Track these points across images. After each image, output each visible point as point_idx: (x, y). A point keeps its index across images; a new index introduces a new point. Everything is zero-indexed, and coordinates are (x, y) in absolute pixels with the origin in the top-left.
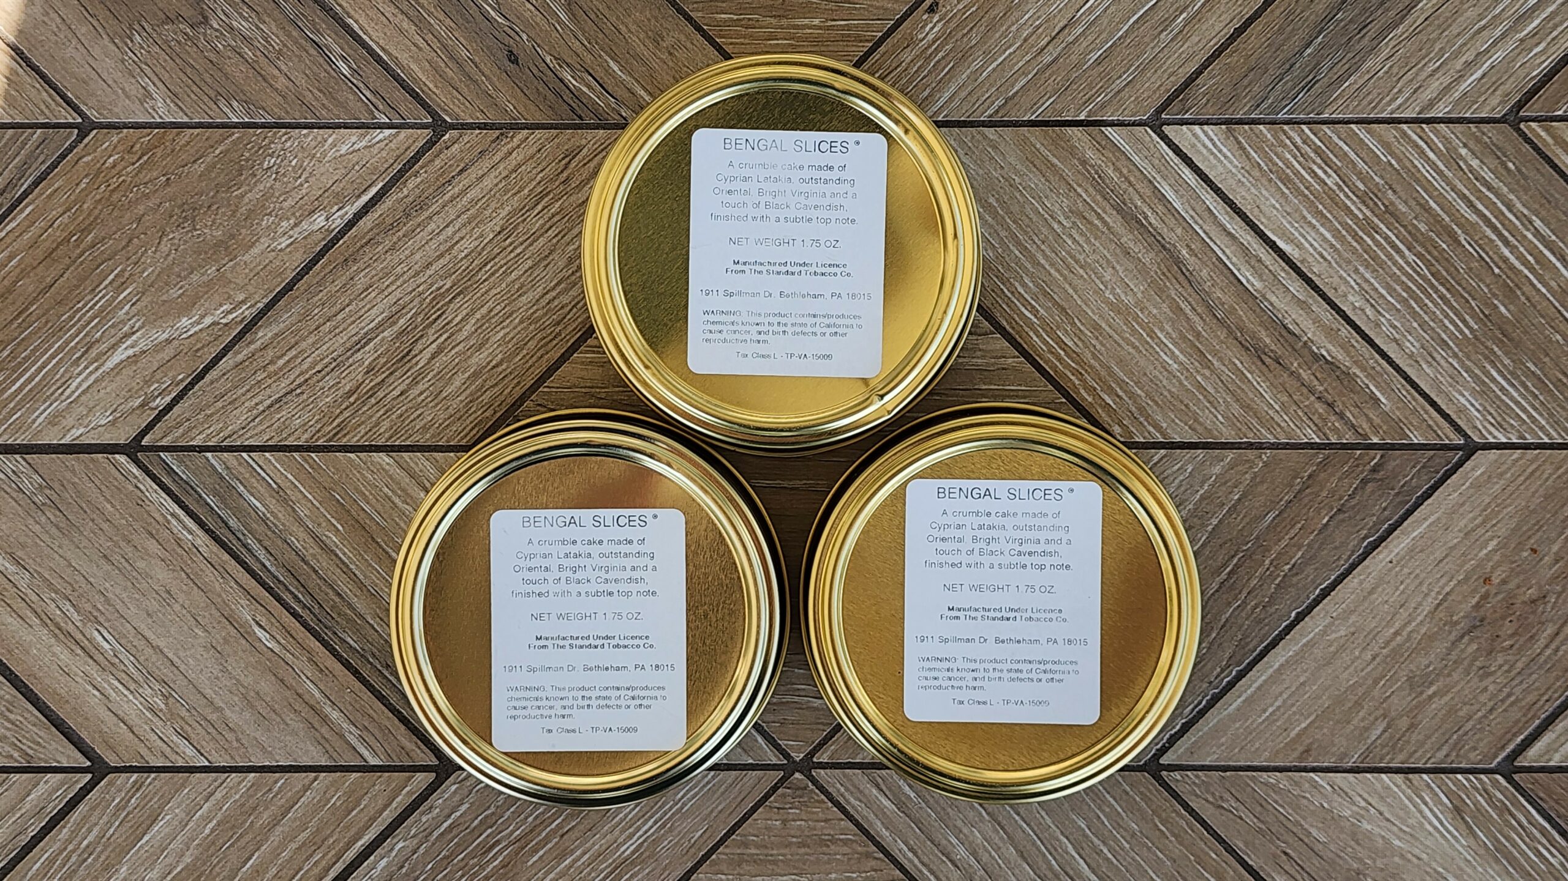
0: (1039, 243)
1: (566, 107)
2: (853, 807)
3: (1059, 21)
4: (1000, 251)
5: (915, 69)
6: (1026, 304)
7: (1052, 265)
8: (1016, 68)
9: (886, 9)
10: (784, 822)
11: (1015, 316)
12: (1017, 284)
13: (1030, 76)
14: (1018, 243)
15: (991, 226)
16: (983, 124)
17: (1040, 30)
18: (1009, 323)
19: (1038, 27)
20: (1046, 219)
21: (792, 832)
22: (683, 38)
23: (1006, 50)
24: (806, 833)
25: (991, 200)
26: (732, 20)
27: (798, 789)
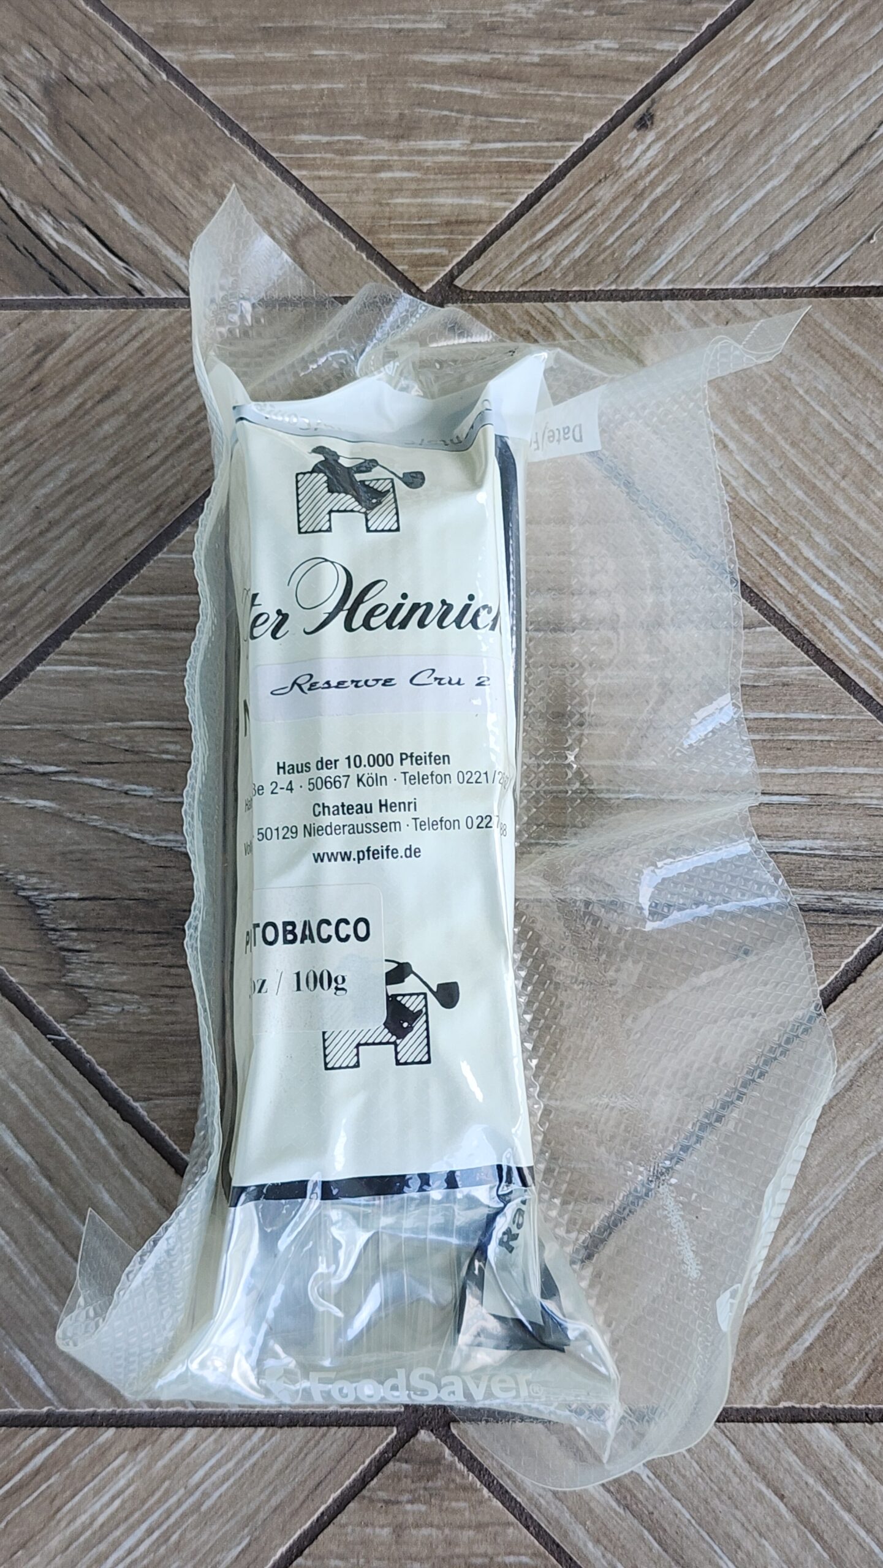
0: (837, 478)
1: (44, 276)
2: (531, 1499)
3: (851, 141)
4: (770, 490)
5: (618, 211)
6: (819, 576)
7: (861, 512)
8: (785, 208)
9: (568, 126)
10: (399, 1530)
11: (801, 597)
12: (801, 545)
13: (808, 221)
14: (802, 479)
15: (754, 452)
16: (735, 294)
17: (822, 153)
18: (791, 608)
19: (818, 149)
20: (846, 442)
21: (413, 1550)
22: (239, 171)
23: (763, 185)
24: (440, 1551)
25: (753, 411)
26: (317, 144)
27: (426, 1461)
